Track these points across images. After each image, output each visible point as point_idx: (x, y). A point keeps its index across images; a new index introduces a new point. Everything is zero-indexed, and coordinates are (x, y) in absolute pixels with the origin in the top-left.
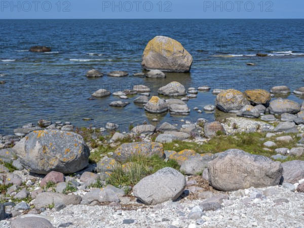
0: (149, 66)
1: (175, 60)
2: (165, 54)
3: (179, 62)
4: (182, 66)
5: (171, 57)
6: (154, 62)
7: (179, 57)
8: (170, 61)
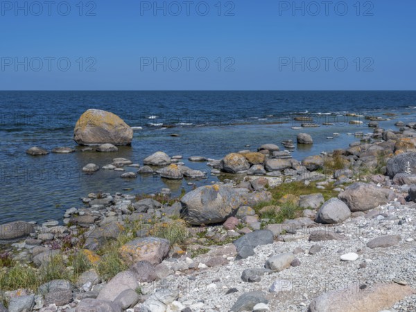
0: (88, 141)
1: (117, 132)
2: (107, 128)
3: (122, 135)
4: (125, 139)
5: (113, 131)
6: (94, 136)
7: (121, 130)
8: (112, 134)
